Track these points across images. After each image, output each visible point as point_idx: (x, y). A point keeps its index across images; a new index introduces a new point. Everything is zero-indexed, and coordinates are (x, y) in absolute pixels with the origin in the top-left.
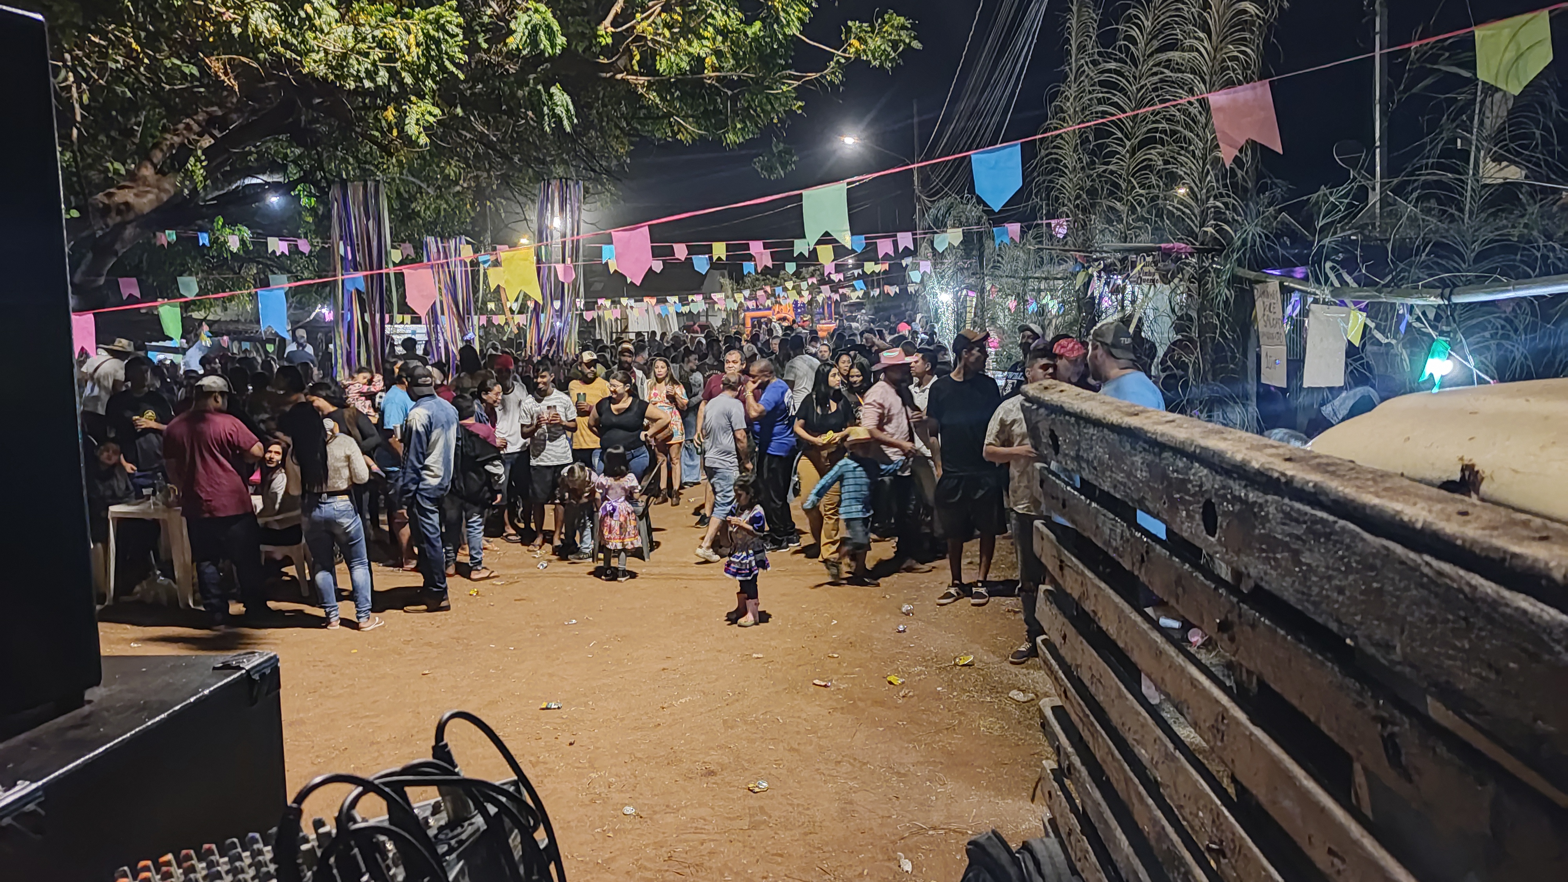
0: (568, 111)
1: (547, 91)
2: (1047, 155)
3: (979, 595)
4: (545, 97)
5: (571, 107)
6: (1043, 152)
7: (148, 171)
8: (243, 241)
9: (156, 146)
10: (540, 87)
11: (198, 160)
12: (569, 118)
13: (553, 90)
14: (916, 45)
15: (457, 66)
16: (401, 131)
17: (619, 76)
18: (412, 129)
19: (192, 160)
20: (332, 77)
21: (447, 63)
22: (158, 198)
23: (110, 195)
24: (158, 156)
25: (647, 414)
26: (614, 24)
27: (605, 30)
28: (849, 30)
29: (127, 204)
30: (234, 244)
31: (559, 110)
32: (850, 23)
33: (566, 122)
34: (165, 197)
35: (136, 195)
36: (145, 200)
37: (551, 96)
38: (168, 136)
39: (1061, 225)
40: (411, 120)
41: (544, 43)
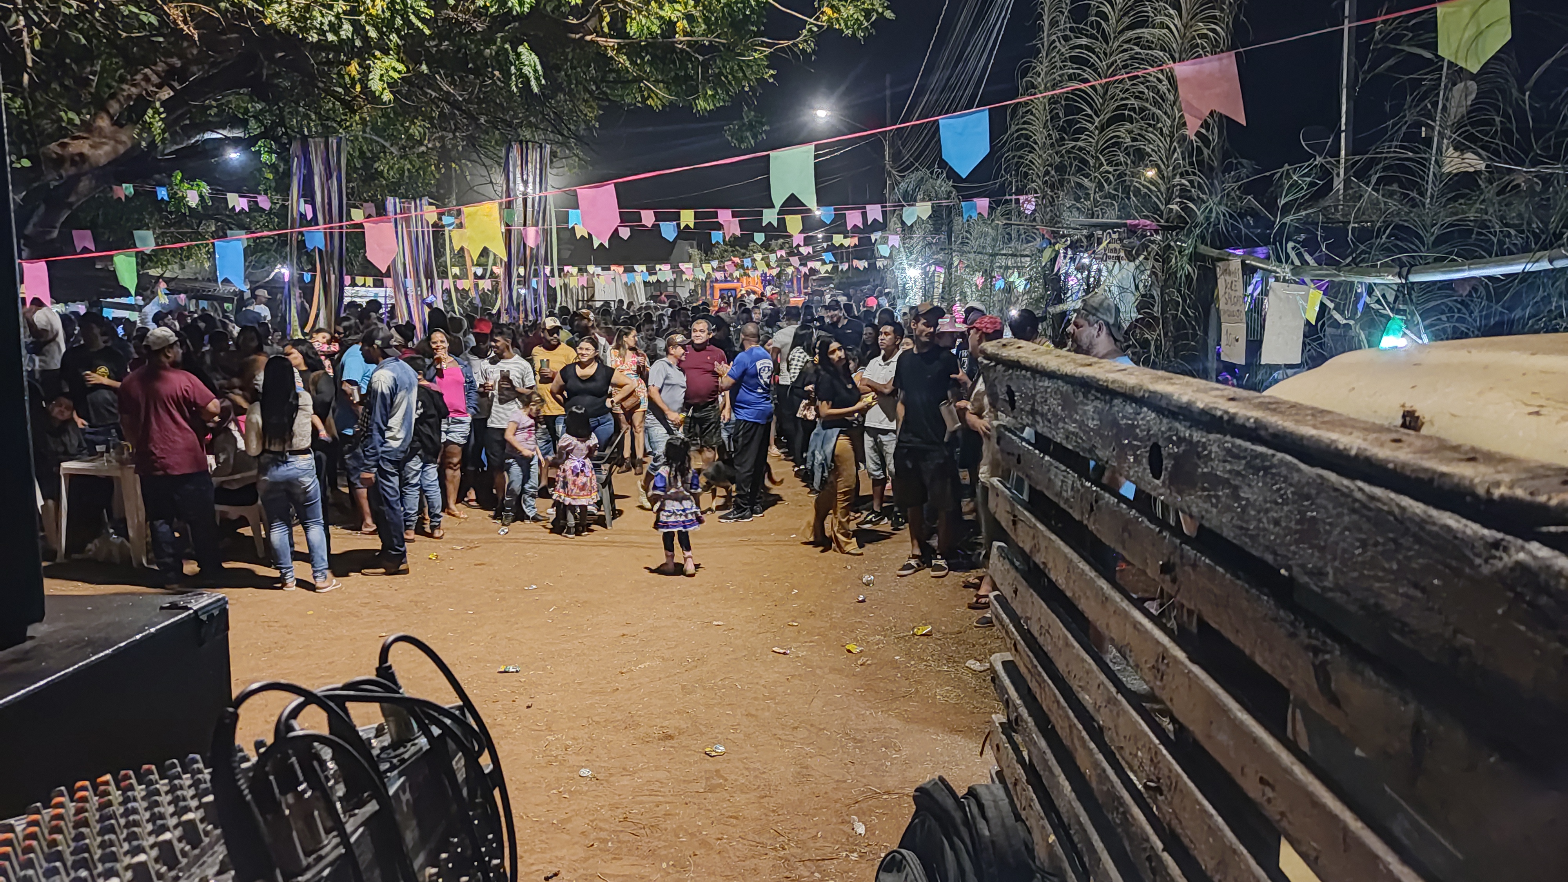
0: (536, 71)
1: (514, 50)
2: (1017, 131)
3: (939, 568)
4: (512, 57)
5: (539, 68)
6: (1014, 128)
7: (104, 122)
8: (201, 196)
9: (113, 96)
10: (507, 46)
11: (156, 112)
12: (537, 79)
13: (521, 49)
14: (889, 14)
15: (423, 21)
16: (365, 87)
17: (588, 38)
18: (376, 85)
19: (150, 112)
20: (294, 29)
21: (412, 18)
22: (115, 150)
23: (64, 145)
24: (114, 107)
25: (613, 380)
29: (81, 155)
30: (192, 199)
31: (526, 70)
33: (533, 83)
34: (122, 149)
35: (91, 146)
36: (101, 152)
37: (518, 55)
38: (125, 87)
39: (1030, 202)
40: (375, 75)
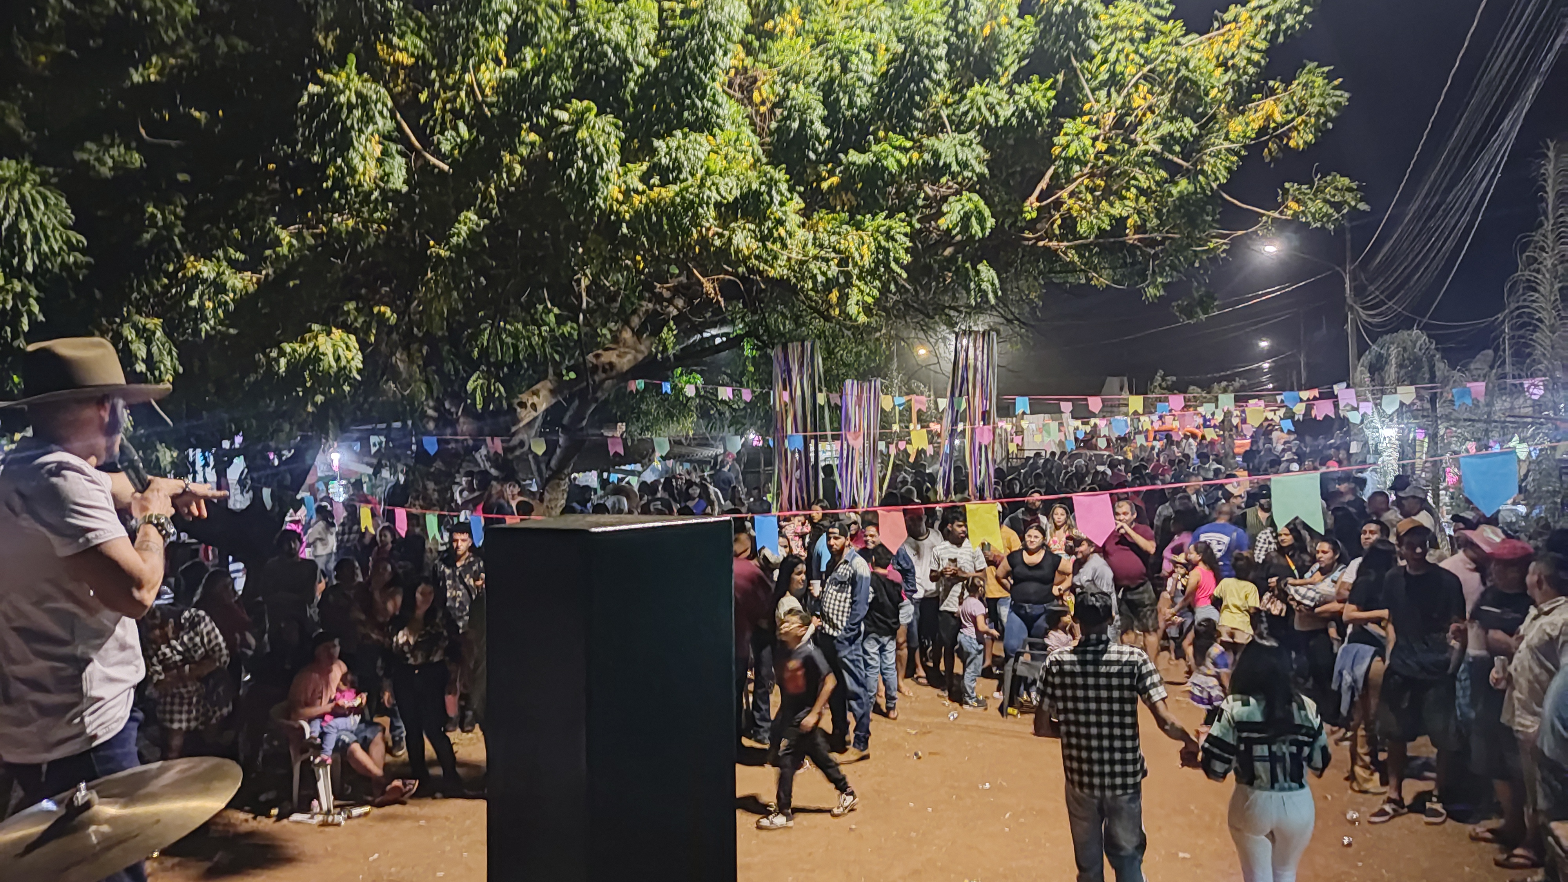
0: (993, 284)
1: (974, 267)
3: (1436, 814)
4: (972, 273)
5: (996, 281)
7: (627, 335)
8: (697, 389)
9: (634, 312)
10: (968, 265)
11: (670, 329)
12: (995, 292)
13: (980, 267)
14: (1362, 206)
15: (902, 267)
16: (843, 312)
17: (1041, 244)
18: (853, 309)
19: (665, 329)
21: (893, 265)
22: (635, 358)
23: (597, 356)
24: (635, 321)
26: (1039, 199)
27: (1031, 207)
28: (1286, 191)
29: (611, 364)
30: (690, 391)
31: (985, 286)
32: (1287, 185)
33: (991, 296)
34: (640, 357)
35: (619, 356)
36: (625, 360)
37: (978, 272)
38: (644, 303)
39: (1536, 386)
40: (852, 301)
41: (976, 228)
